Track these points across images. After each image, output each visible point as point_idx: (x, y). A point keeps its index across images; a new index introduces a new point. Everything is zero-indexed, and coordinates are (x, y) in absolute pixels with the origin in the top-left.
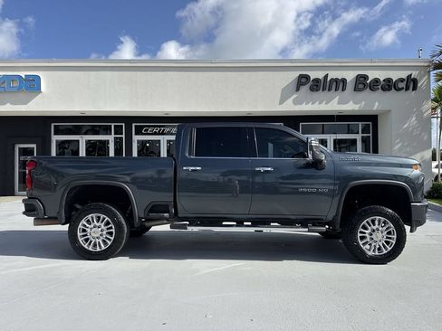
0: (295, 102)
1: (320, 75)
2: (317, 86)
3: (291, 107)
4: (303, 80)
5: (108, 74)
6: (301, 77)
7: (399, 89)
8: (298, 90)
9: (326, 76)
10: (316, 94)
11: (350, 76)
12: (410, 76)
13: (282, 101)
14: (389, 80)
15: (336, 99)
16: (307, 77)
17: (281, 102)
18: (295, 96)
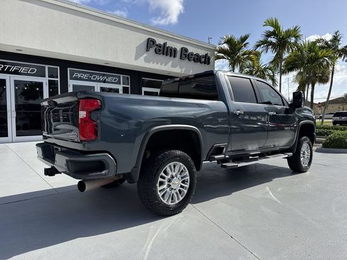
0: (146, 60)
1: (161, 42)
3: (143, 63)
4: (151, 43)
6: (150, 40)
7: (201, 62)
8: (147, 50)
9: (165, 44)
10: (159, 57)
11: (178, 47)
12: (206, 55)
13: (136, 57)
14: (197, 55)
15: (170, 63)
16: (154, 42)
17: (136, 59)
18: (145, 55)
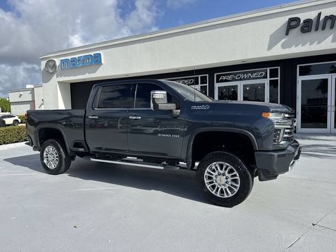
0: (284, 46)
1: (312, 15)
2: (308, 26)
3: (280, 51)
4: (293, 23)
5: (137, 45)
6: (291, 20)
8: (287, 34)
9: (320, 14)
10: (307, 36)
13: (270, 47)
15: (330, 38)
16: (297, 20)
18: (284, 40)
